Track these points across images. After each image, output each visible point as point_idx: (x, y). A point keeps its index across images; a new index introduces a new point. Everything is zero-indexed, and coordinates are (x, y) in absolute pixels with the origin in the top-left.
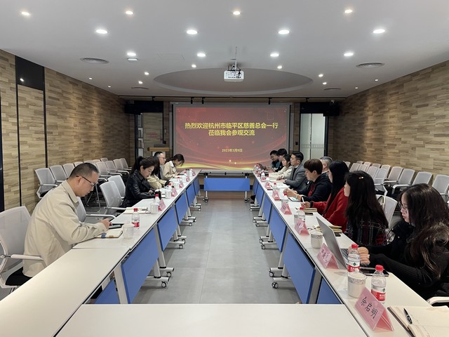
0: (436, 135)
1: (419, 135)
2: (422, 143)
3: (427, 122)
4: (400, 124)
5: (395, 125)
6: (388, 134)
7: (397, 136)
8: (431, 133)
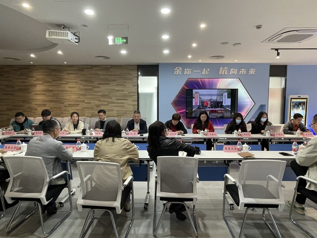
0: (118, 99)
2: (106, 103)
3: (109, 92)
5: (76, 92)
8: (113, 98)
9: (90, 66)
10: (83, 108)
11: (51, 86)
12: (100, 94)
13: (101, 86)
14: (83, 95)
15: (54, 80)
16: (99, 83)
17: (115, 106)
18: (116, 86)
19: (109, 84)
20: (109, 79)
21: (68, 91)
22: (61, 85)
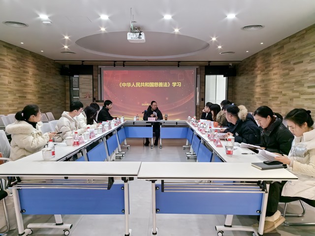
0: (309, 87)
1: (296, 88)
2: (297, 94)
3: (302, 76)
4: (281, 80)
5: (277, 81)
6: (272, 88)
7: (279, 90)
8: (305, 85)
9: (288, 39)
10: (281, 103)
11: (264, 75)
12: (294, 80)
13: (295, 66)
14: (282, 83)
15: (266, 68)
16: (295, 62)
17: (306, 99)
18: (309, 63)
19: (302, 62)
20: (304, 53)
21: (272, 80)
22: (269, 73)
